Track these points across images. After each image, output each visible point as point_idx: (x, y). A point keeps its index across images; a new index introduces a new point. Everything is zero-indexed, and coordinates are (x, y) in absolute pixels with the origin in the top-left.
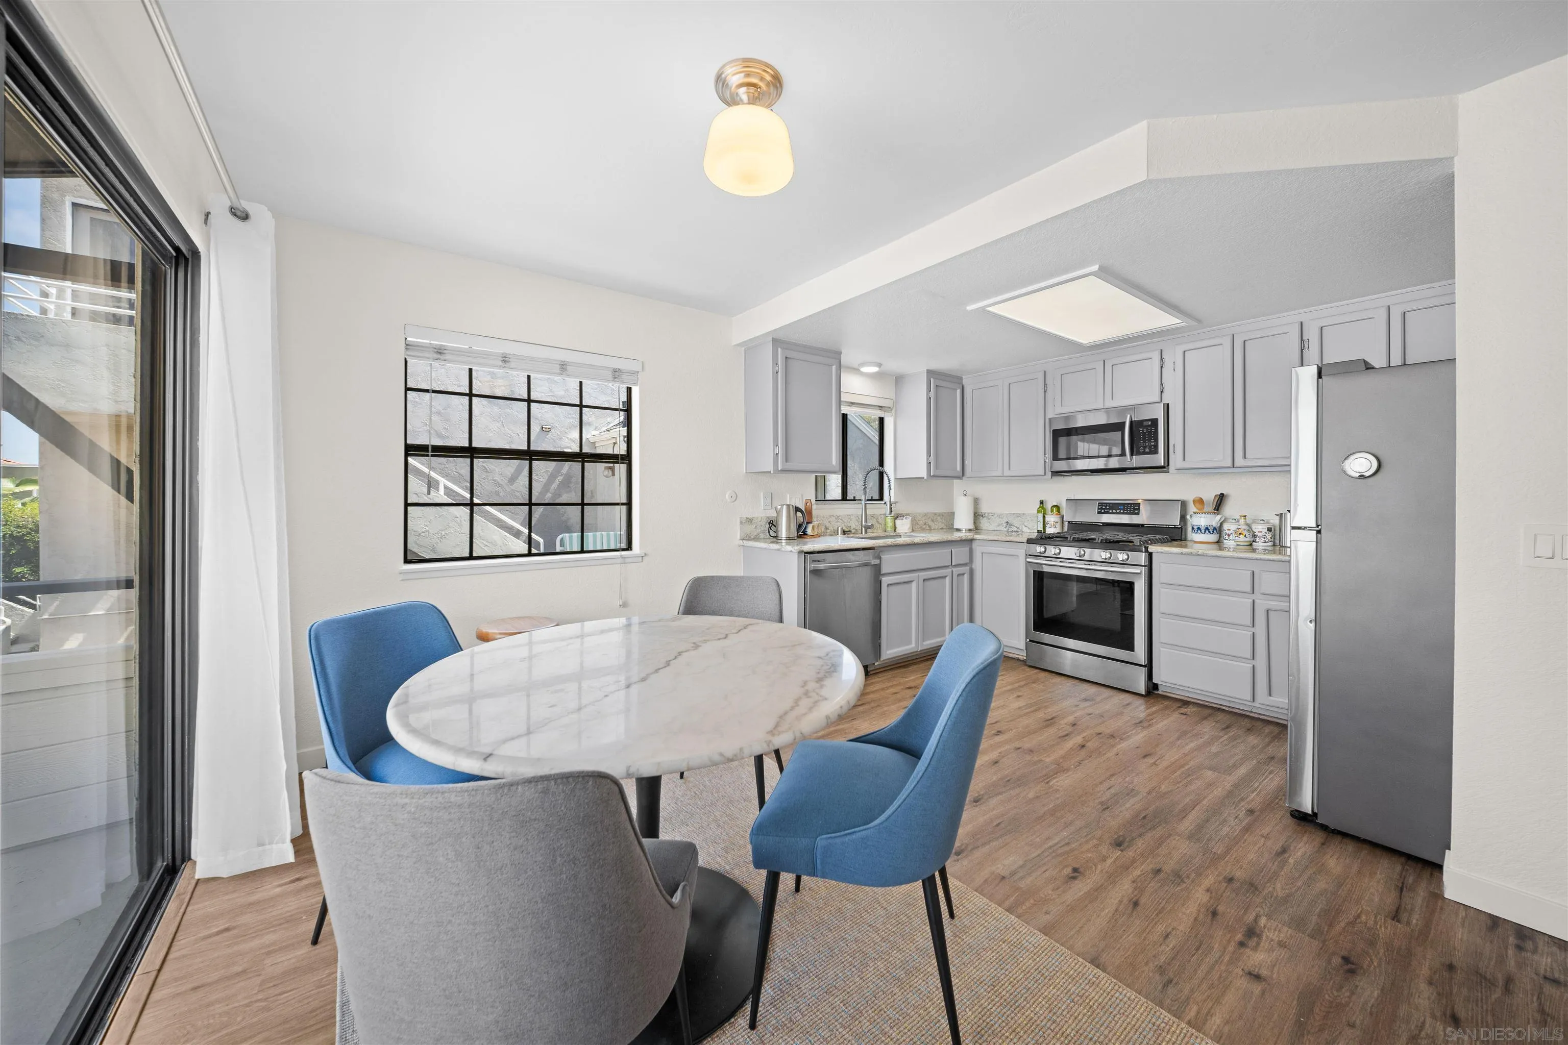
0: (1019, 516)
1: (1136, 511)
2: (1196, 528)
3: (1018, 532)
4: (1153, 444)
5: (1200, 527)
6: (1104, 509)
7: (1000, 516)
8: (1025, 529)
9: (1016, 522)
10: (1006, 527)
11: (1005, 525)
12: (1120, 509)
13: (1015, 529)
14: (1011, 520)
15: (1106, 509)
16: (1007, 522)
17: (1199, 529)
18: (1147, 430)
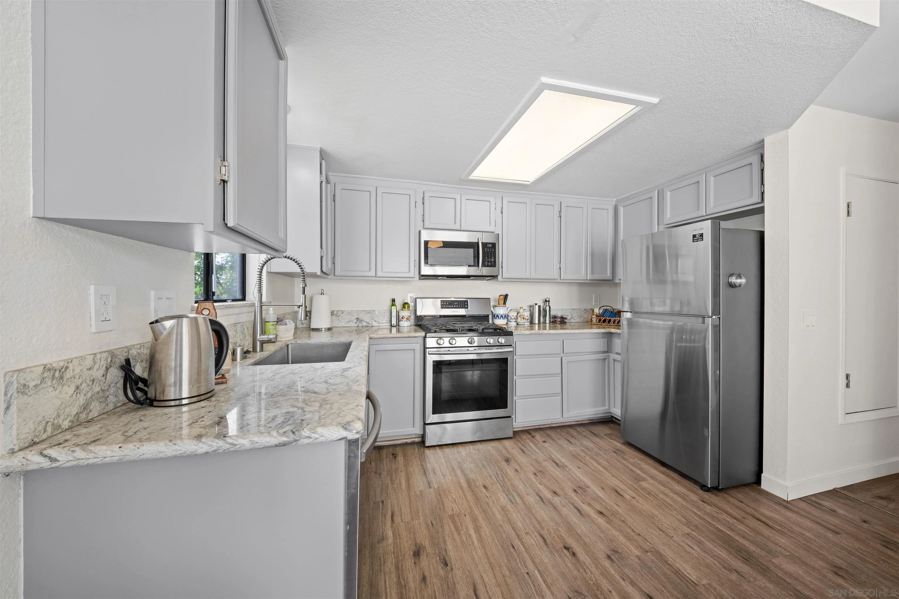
0: (369, 312)
1: (466, 306)
2: (496, 316)
3: (368, 326)
4: (493, 260)
5: (498, 315)
6: (445, 305)
7: (349, 313)
8: (375, 324)
9: (366, 318)
10: (356, 323)
11: (355, 321)
12: (456, 305)
13: (365, 324)
14: (361, 316)
15: (446, 305)
16: (357, 318)
17: (497, 316)
18: (489, 250)
